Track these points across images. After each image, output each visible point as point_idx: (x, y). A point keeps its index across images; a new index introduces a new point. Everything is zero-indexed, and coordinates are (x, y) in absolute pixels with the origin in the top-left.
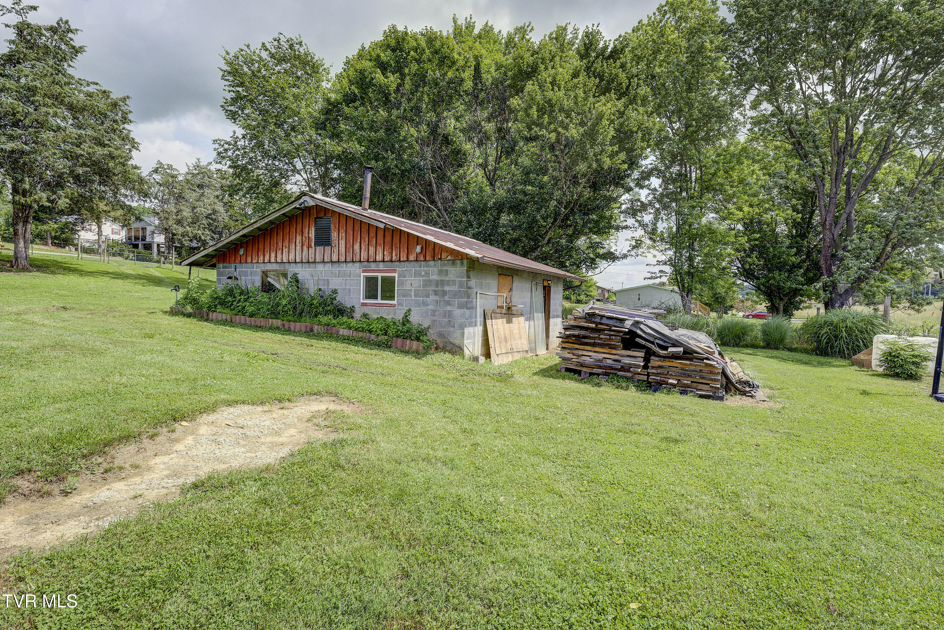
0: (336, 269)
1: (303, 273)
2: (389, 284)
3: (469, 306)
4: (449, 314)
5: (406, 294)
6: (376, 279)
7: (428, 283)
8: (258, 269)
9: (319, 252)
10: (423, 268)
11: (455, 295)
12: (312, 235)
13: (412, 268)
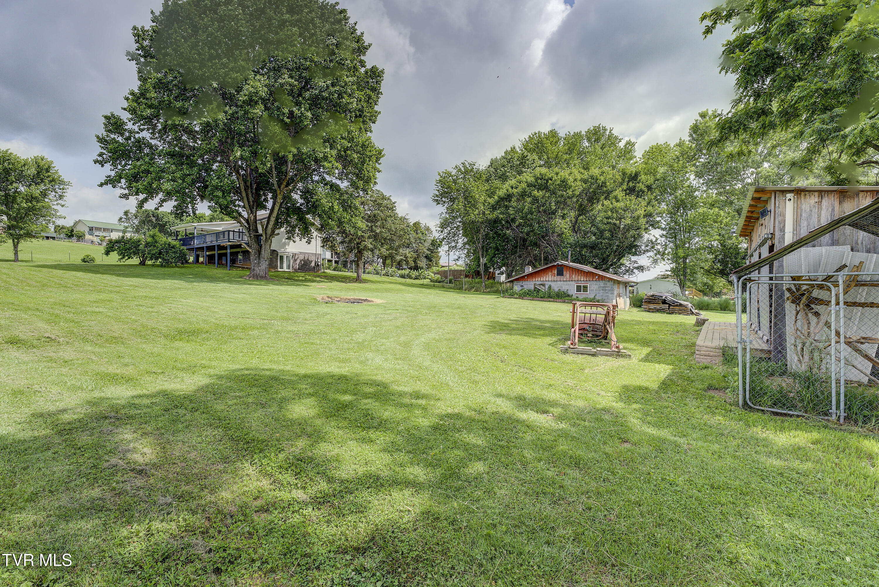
0: (565, 283)
1: (553, 284)
2: (585, 288)
3: (613, 294)
4: (608, 296)
5: (592, 290)
6: (580, 286)
7: (600, 287)
8: (533, 283)
9: (559, 278)
10: (598, 283)
11: (609, 290)
12: (556, 272)
13: (595, 283)
